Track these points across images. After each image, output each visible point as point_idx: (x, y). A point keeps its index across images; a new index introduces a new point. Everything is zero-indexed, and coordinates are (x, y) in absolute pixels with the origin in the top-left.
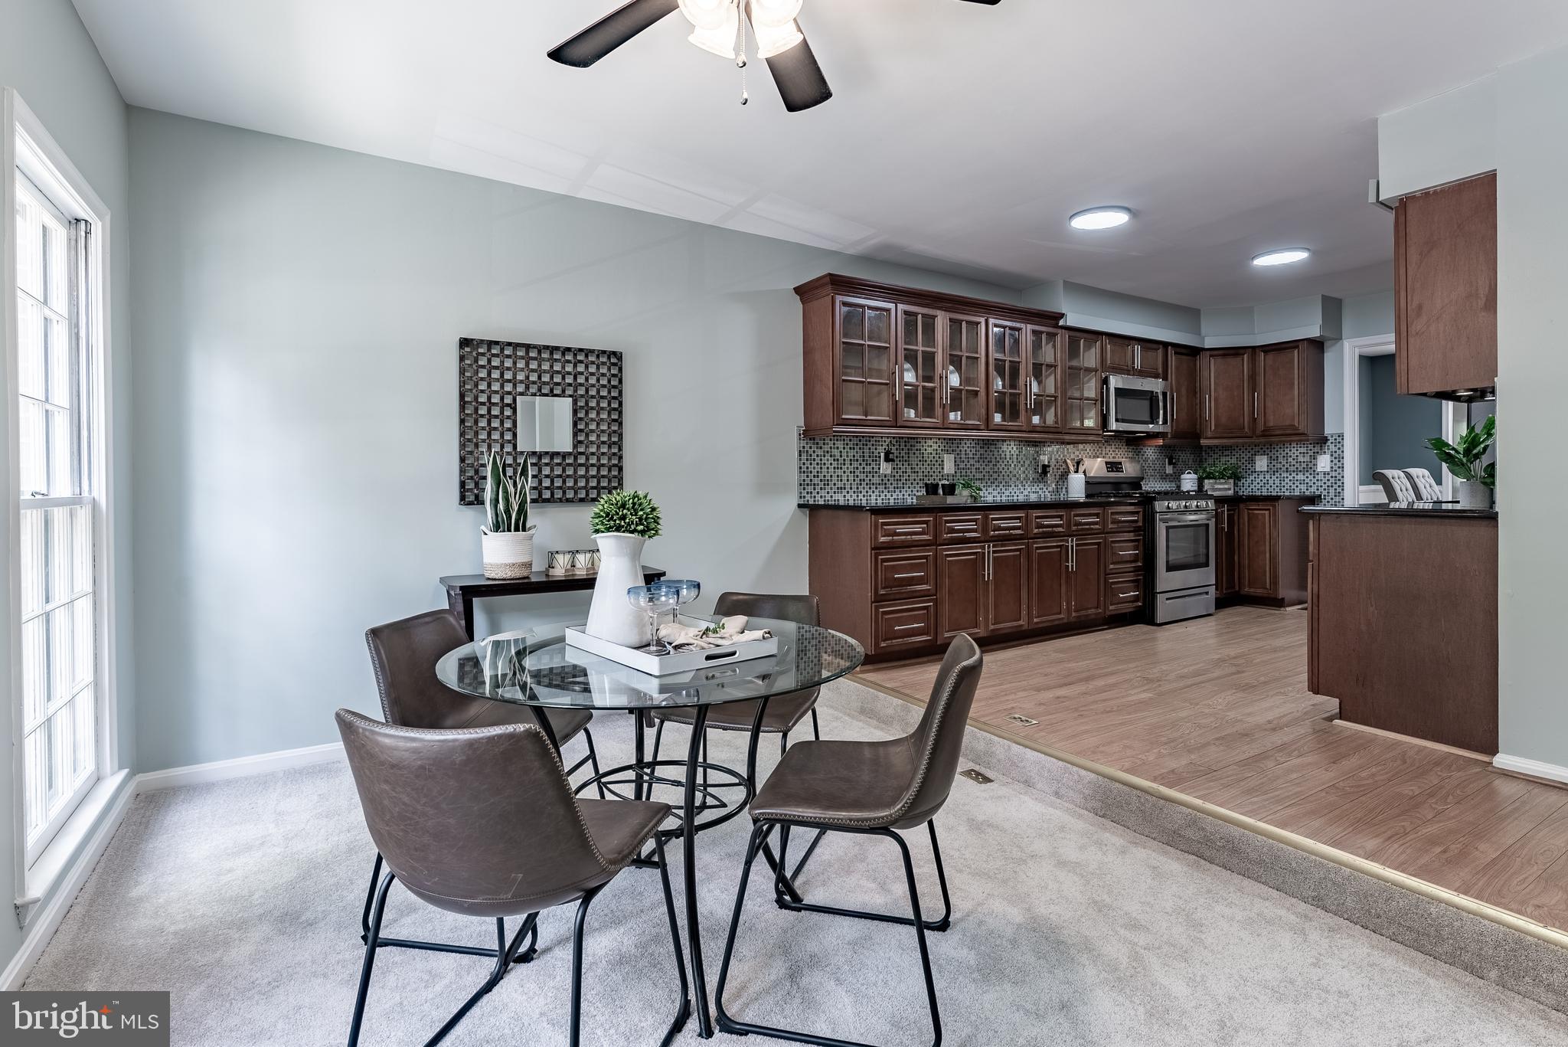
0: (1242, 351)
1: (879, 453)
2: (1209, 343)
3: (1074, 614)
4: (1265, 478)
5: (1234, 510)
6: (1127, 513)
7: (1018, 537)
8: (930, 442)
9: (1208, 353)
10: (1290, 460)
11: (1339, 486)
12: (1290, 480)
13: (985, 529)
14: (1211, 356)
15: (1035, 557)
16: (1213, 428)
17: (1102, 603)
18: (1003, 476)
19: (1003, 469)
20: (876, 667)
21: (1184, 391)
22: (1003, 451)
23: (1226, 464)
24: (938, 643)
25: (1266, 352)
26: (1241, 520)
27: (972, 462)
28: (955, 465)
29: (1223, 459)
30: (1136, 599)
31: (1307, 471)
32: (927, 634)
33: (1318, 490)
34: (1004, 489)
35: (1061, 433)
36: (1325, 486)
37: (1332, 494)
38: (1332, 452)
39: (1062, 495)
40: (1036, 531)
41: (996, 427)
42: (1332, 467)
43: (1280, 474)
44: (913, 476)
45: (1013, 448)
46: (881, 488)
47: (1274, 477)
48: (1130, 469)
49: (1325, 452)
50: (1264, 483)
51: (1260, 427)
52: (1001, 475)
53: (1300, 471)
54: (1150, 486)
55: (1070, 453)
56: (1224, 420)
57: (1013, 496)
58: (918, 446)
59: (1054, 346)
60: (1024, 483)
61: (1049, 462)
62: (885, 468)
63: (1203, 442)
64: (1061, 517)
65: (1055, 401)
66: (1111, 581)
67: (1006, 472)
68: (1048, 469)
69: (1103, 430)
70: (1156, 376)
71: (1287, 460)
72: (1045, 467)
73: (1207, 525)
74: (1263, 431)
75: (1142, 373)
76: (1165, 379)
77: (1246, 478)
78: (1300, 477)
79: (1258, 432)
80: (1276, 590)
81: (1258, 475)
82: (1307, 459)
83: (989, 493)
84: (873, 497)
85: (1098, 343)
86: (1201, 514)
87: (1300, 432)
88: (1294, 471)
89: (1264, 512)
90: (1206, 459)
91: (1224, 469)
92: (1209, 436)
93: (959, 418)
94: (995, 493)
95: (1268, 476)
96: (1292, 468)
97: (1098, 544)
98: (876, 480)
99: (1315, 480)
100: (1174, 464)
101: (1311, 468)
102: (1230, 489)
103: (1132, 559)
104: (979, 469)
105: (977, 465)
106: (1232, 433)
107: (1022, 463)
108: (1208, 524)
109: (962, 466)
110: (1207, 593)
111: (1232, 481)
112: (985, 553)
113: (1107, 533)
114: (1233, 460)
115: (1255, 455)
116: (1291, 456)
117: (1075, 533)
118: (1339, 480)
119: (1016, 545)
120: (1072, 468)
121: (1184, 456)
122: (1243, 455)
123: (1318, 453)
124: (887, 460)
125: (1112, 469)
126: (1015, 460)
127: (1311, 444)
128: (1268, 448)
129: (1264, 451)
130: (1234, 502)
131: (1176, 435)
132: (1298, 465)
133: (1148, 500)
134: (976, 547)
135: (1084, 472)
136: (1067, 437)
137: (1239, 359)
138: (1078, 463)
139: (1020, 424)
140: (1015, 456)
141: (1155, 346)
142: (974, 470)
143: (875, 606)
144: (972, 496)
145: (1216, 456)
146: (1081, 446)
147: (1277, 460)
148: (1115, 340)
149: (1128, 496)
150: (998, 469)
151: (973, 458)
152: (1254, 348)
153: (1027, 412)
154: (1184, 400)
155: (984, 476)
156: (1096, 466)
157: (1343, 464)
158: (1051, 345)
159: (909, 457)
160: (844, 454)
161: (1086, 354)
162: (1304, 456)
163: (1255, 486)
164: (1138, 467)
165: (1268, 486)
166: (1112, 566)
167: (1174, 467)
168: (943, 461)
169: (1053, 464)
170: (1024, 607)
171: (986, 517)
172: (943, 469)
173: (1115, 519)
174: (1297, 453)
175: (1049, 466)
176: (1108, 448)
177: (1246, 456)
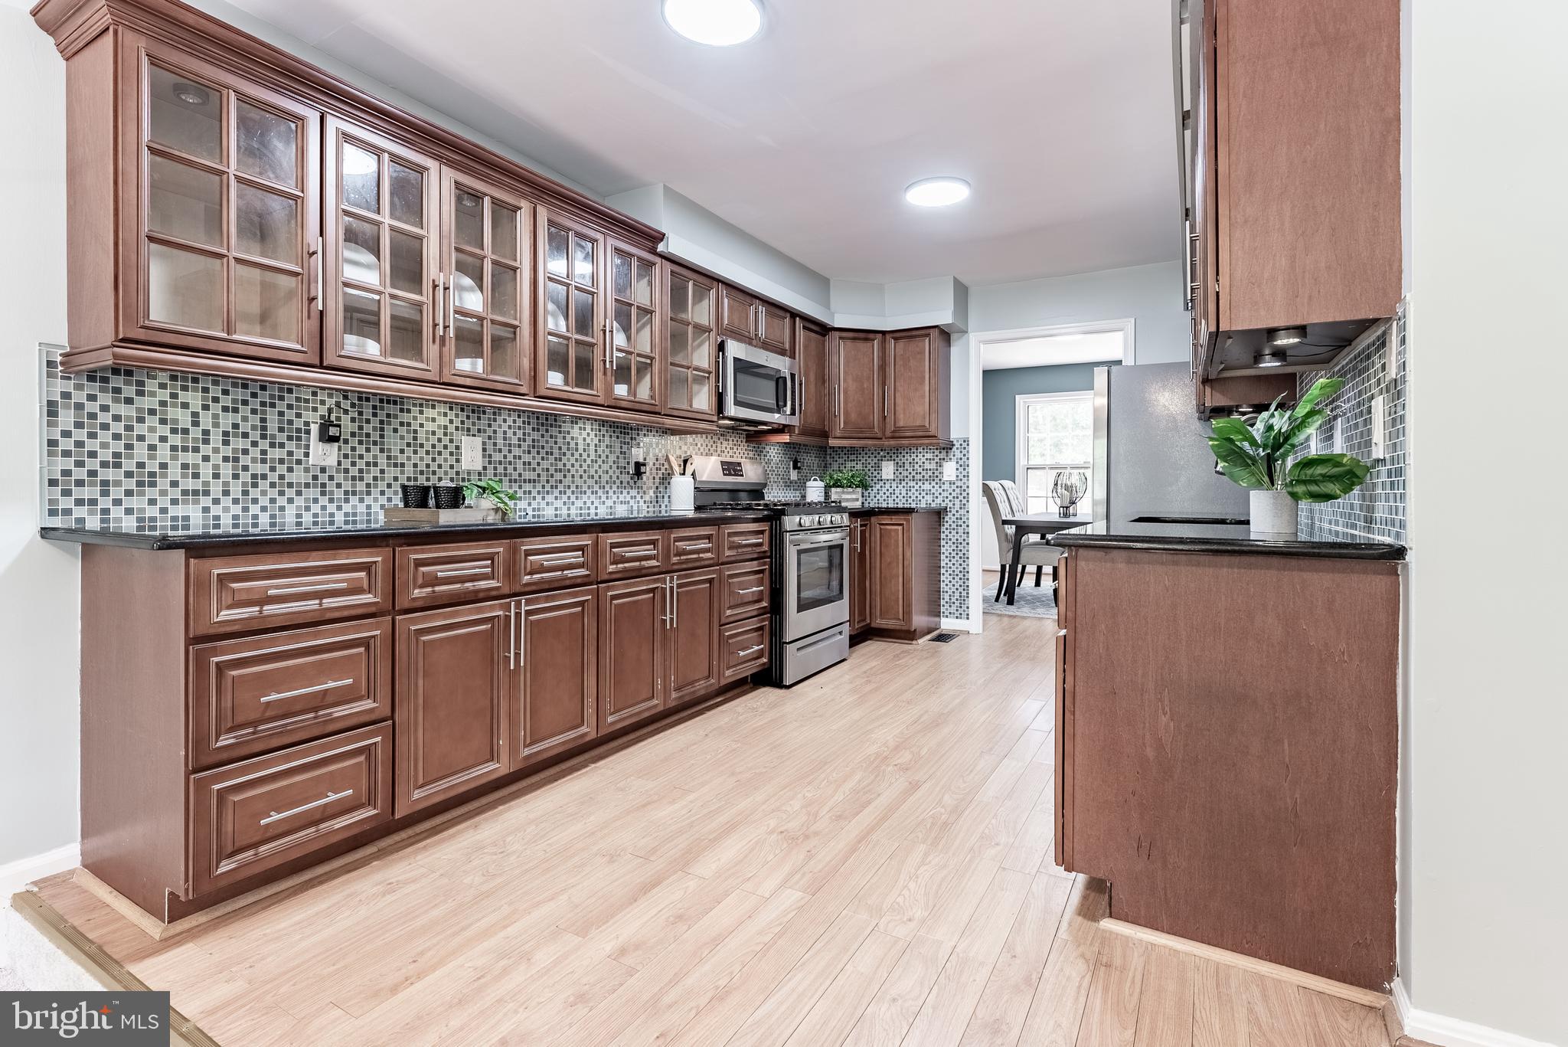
0: (871, 336)
1: (307, 424)
2: (838, 323)
3: (674, 695)
4: (891, 487)
5: (865, 525)
6: (747, 533)
7: (579, 581)
8: (430, 413)
9: (837, 334)
10: (917, 466)
11: (964, 498)
12: (917, 490)
13: (511, 571)
14: (840, 338)
15: (609, 613)
16: (842, 426)
17: (715, 669)
18: (573, 476)
19: (573, 466)
20: (218, 914)
21: (812, 377)
22: (572, 438)
23: (852, 471)
24: (397, 817)
25: (896, 339)
26: (873, 539)
27: (516, 451)
28: (484, 456)
29: (849, 465)
30: (760, 654)
31: (934, 480)
32: (371, 802)
33: (944, 501)
34: (573, 498)
35: (659, 414)
36: (950, 498)
37: (957, 507)
38: (957, 459)
39: (663, 507)
40: (612, 568)
41: (550, 393)
42: (957, 476)
43: (907, 483)
44: (391, 472)
45: (588, 434)
46: (313, 493)
47: (900, 487)
48: (751, 473)
49: (950, 459)
50: (891, 493)
51: (890, 427)
52: (569, 475)
53: (927, 480)
54: (775, 495)
55: (674, 447)
56: (853, 416)
57: (589, 508)
58: (405, 417)
59: (650, 283)
60: (607, 488)
61: (645, 459)
62: (324, 455)
63: (832, 442)
64: (653, 542)
65: (651, 365)
66: (727, 634)
67: (577, 471)
68: (643, 469)
69: (718, 415)
70: (782, 353)
71: (914, 466)
72: (638, 465)
73: (841, 547)
74: (894, 432)
75: (766, 346)
76: (793, 356)
77: (872, 487)
78: (927, 486)
79: (888, 434)
80: (910, 620)
81: (885, 483)
82: (933, 466)
83: (548, 504)
84: (291, 512)
85: (713, 293)
86: (836, 532)
87: (930, 434)
88: (920, 480)
89: (896, 527)
90: (831, 464)
91: (852, 476)
92: (838, 435)
93: (480, 370)
94: (559, 504)
95: (894, 485)
96: (918, 477)
97: (710, 581)
98: (298, 476)
99: (940, 490)
100: (799, 468)
101: (937, 477)
102: (857, 500)
103: (755, 598)
104: (529, 464)
105: (527, 458)
106: (862, 432)
107: (603, 457)
108: (842, 545)
109: (497, 457)
110: (841, 633)
111: (859, 490)
112: (508, 618)
113: (723, 564)
114: (859, 467)
115: (882, 460)
116: (917, 463)
117: (676, 567)
118: (964, 490)
119: (575, 595)
120: (677, 469)
121: (810, 460)
122: (869, 460)
123: (944, 459)
124: (327, 438)
125: (730, 471)
126: (592, 453)
127: (937, 449)
128: (894, 453)
129: (891, 457)
130: (863, 515)
131: (804, 432)
132: (923, 473)
133: (775, 515)
134: (492, 609)
135: (693, 474)
136: (669, 422)
137: (869, 344)
138: (685, 462)
139: (594, 393)
140: (592, 448)
141: (781, 313)
142: (520, 466)
143: (196, 781)
144: (497, 510)
145: (841, 461)
146: (689, 438)
147: (904, 467)
148: (734, 293)
149: (749, 508)
150: (564, 465)
151: (520, 446)
152: (884, 333)
153: (605, 373)
154: (812, 387)
155: (539, 475)
156: (708, 468)
157: (968, 473)
158: (645, 280)
159: (382, 436)
160: (206, 420)
161: (697, 307)
162: (930, 463)
163: (881, 497)
164: (760, 470)
165: (894, 497)
166: (729, 612)
167: (798, 472)
168: (457, 448)
169: (650, 461)
170: (590, 701)
171: (514, 551)
172: (458, 461)
173: (733, 542)
174: (923, 459)
175: (644, 465)
176: (725, 443)
177: (872, 461)
